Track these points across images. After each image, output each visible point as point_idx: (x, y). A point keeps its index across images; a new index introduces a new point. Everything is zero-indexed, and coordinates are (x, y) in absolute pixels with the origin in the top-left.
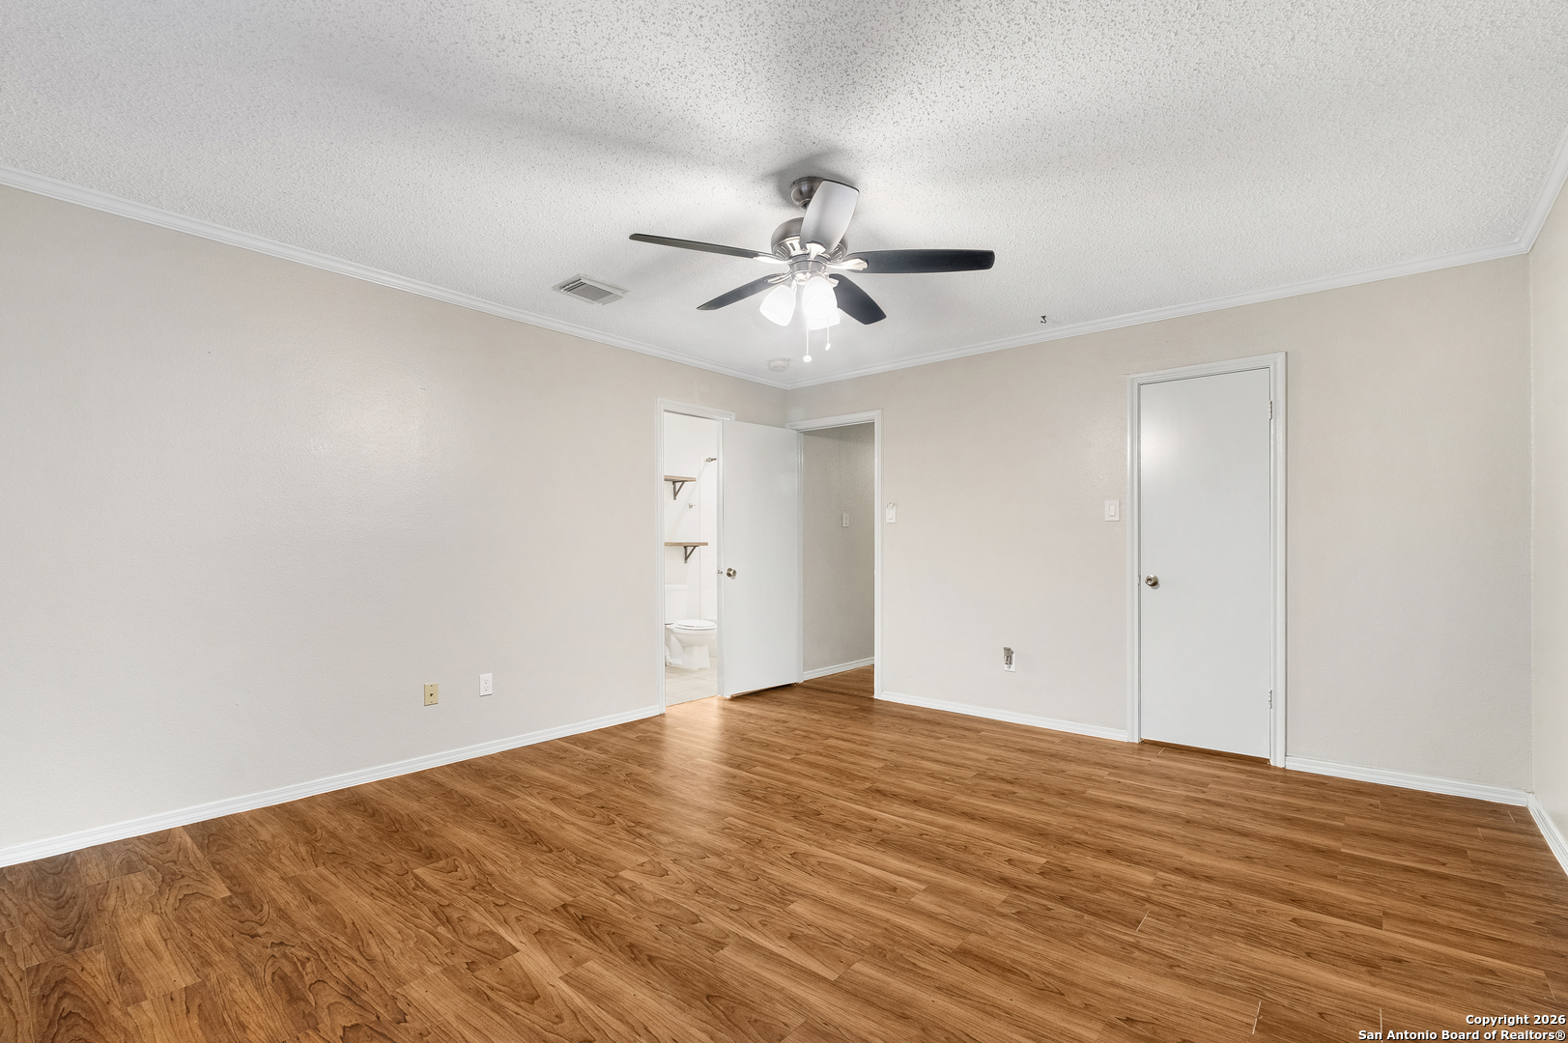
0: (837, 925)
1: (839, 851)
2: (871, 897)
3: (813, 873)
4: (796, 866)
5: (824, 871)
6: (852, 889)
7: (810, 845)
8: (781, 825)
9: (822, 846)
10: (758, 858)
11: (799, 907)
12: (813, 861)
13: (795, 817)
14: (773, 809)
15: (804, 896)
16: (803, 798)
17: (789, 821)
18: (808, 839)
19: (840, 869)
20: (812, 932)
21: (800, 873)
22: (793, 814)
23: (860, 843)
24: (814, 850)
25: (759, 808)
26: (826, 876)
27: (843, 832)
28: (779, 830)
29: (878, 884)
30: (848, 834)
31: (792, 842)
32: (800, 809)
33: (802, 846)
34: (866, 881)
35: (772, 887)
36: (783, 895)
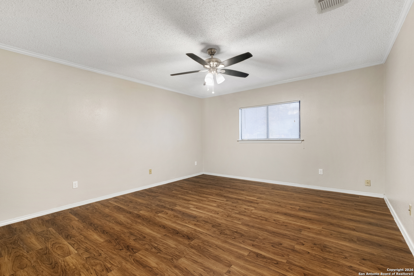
0: (208, 203)
1: (207, 215)
2: (202, 207)
3: (213, 210)
4: (217, 211)
5: (211, 211)
6: (205, 208)
7: (214, 216)
8: (224, 221)
9: (211, 216)
10: (226, 213)
11: (215, 205)
12: (213, 212)
13: (220, 225)
14: (228, 227)
15: (215, 206)
16: (219, 233)
17: (222, 223)
18: (215, 218)
19: (207, 211)
20: (212, 202)
21: (216, 210)
22: (221, 226)
23: (201, 217)
24: (213, 215)
25: (233, 227)
26: (210, 210)
27: (205, 220)
28: (224, 220)
29: (199, 209)
30: (204, 220)
31: (219, 217)
32: (219, 228)
33: (216, 216)
34: (202, 209)
35: (221, 208)
36: (218, 206)
